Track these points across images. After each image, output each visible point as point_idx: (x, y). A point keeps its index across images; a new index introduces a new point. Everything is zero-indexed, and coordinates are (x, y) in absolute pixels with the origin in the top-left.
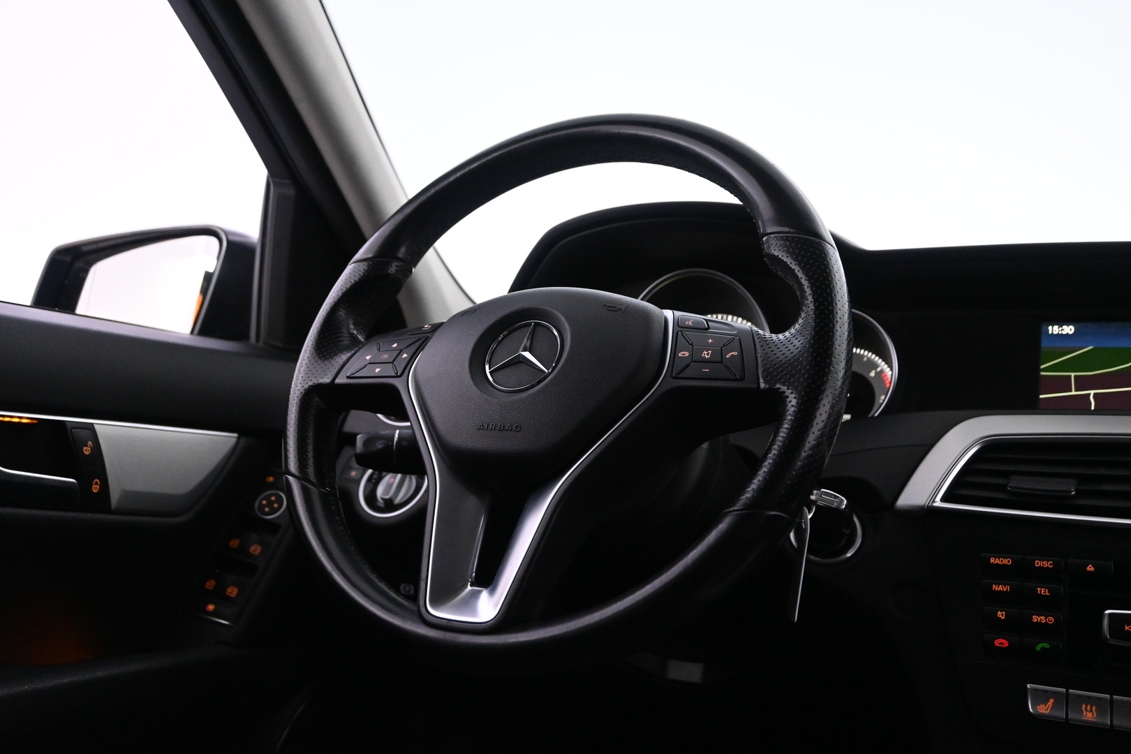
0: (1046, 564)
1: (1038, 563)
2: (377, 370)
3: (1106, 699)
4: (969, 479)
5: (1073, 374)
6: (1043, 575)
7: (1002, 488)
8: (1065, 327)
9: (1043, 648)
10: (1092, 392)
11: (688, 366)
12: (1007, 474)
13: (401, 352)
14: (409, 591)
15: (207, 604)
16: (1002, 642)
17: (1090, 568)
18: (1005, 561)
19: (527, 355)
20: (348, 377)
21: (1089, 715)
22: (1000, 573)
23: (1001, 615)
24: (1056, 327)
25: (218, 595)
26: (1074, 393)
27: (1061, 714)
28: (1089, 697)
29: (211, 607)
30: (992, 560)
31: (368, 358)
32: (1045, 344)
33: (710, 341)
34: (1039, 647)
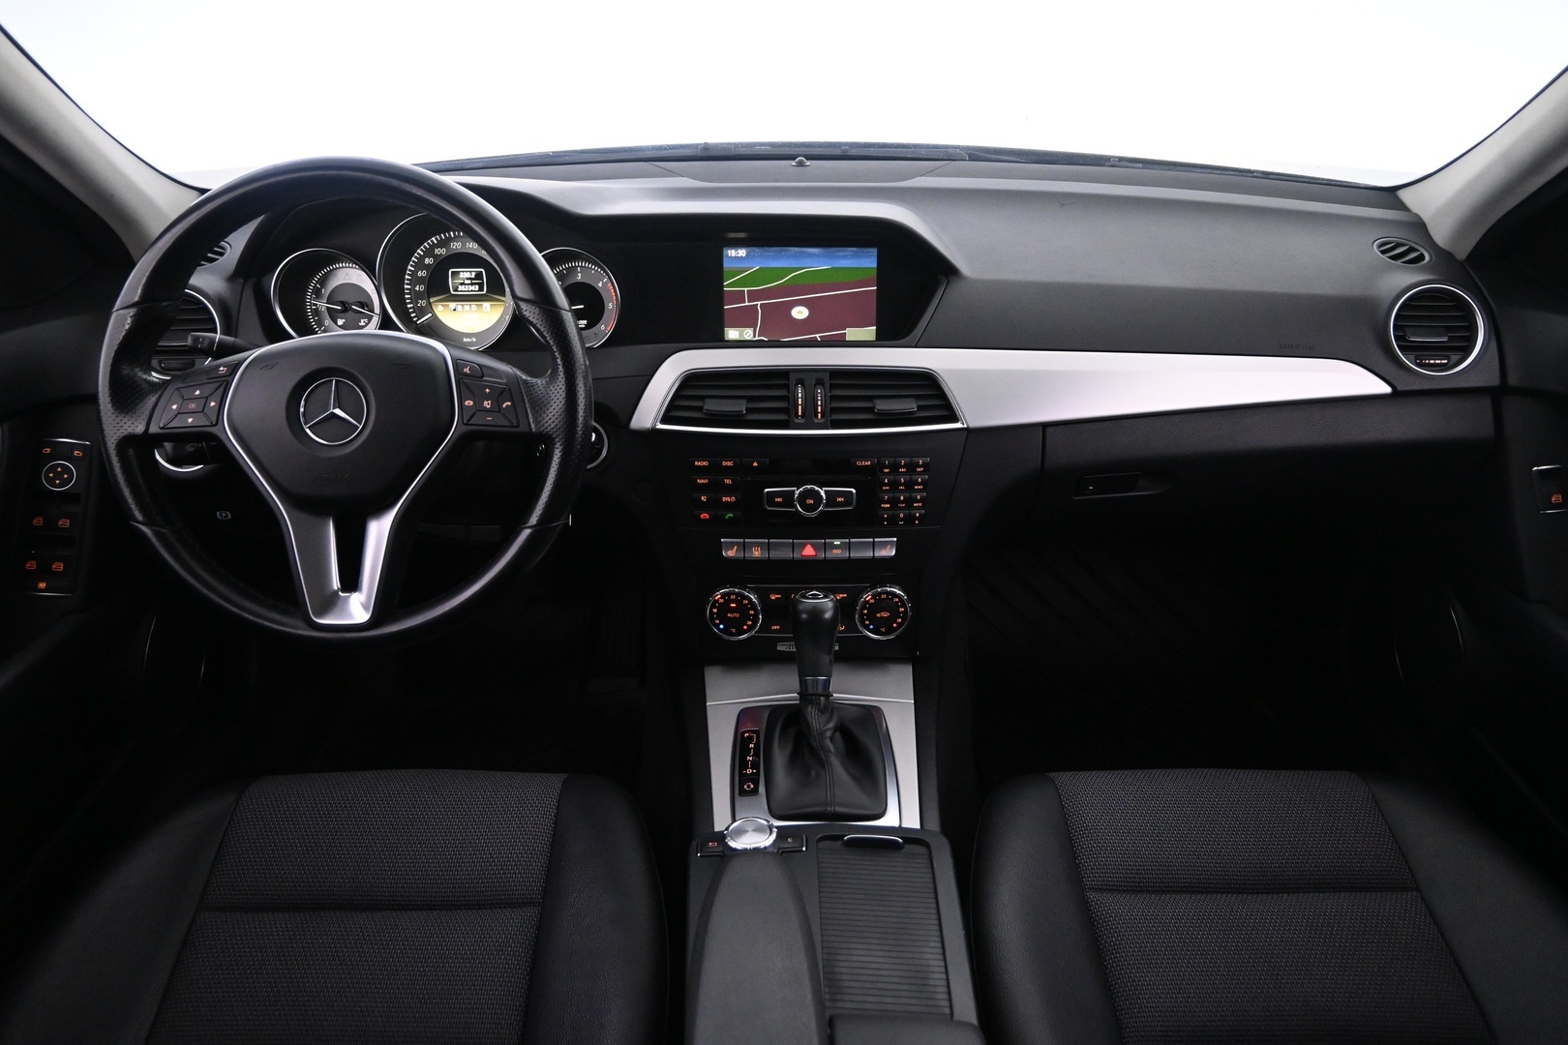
0: (729, 464)
1: (724, 463)
2: (190, 420)
3: (764, 543)
4: (677, 403)
5: (746, 289)
6: (727, 471)
7: (699, 409)
8: (739, 251)
9: (729, 517)
10: (759, 303)
11: (474, 414)
12: (702, 398)
13: (207, 399)
14: (226, 516)
15: (38, 583)
16: (704, 516)
17: (755, 464)
18: (704, 463)
19: (338, 411)
20: (161, 428)
21: (757, 553)
22: (702, 471)
23: (704, 499)
24: (733, 251)
25: (44, 572)
26: (747, 304)
27: (741, 555)
28: (756, 543)
29: (42, 585)
30: (696, 463)
31: (174, 407)
32: (727, 265)
33: (487, 390)
34: (727, 517)
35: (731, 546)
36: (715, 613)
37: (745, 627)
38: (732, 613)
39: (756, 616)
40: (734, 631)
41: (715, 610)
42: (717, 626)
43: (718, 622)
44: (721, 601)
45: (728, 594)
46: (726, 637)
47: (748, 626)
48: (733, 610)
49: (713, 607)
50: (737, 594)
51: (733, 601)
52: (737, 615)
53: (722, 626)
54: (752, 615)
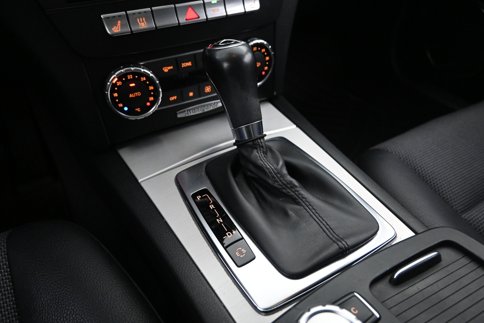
3: (149, 11)
21: (143, 24)
27: (127, 29)
28: (139, 13)
35: (112, 22)
36: (116, 98)
37: (148, 104)
38: (133, 92)
39: (156, 91)
40: (138, 110)
41: (116, 95)
42: (122, 110)
43: (121, 105)
44: (119, 83)
45: (125, 75)
46: (132, 118)
47: (150, 102)
48: (133, 90)
49: (112, 92)
50: (134, 73)
51: (131, 81)
52: (138, 94)
53: (126, 109)
54: (152, 91)
